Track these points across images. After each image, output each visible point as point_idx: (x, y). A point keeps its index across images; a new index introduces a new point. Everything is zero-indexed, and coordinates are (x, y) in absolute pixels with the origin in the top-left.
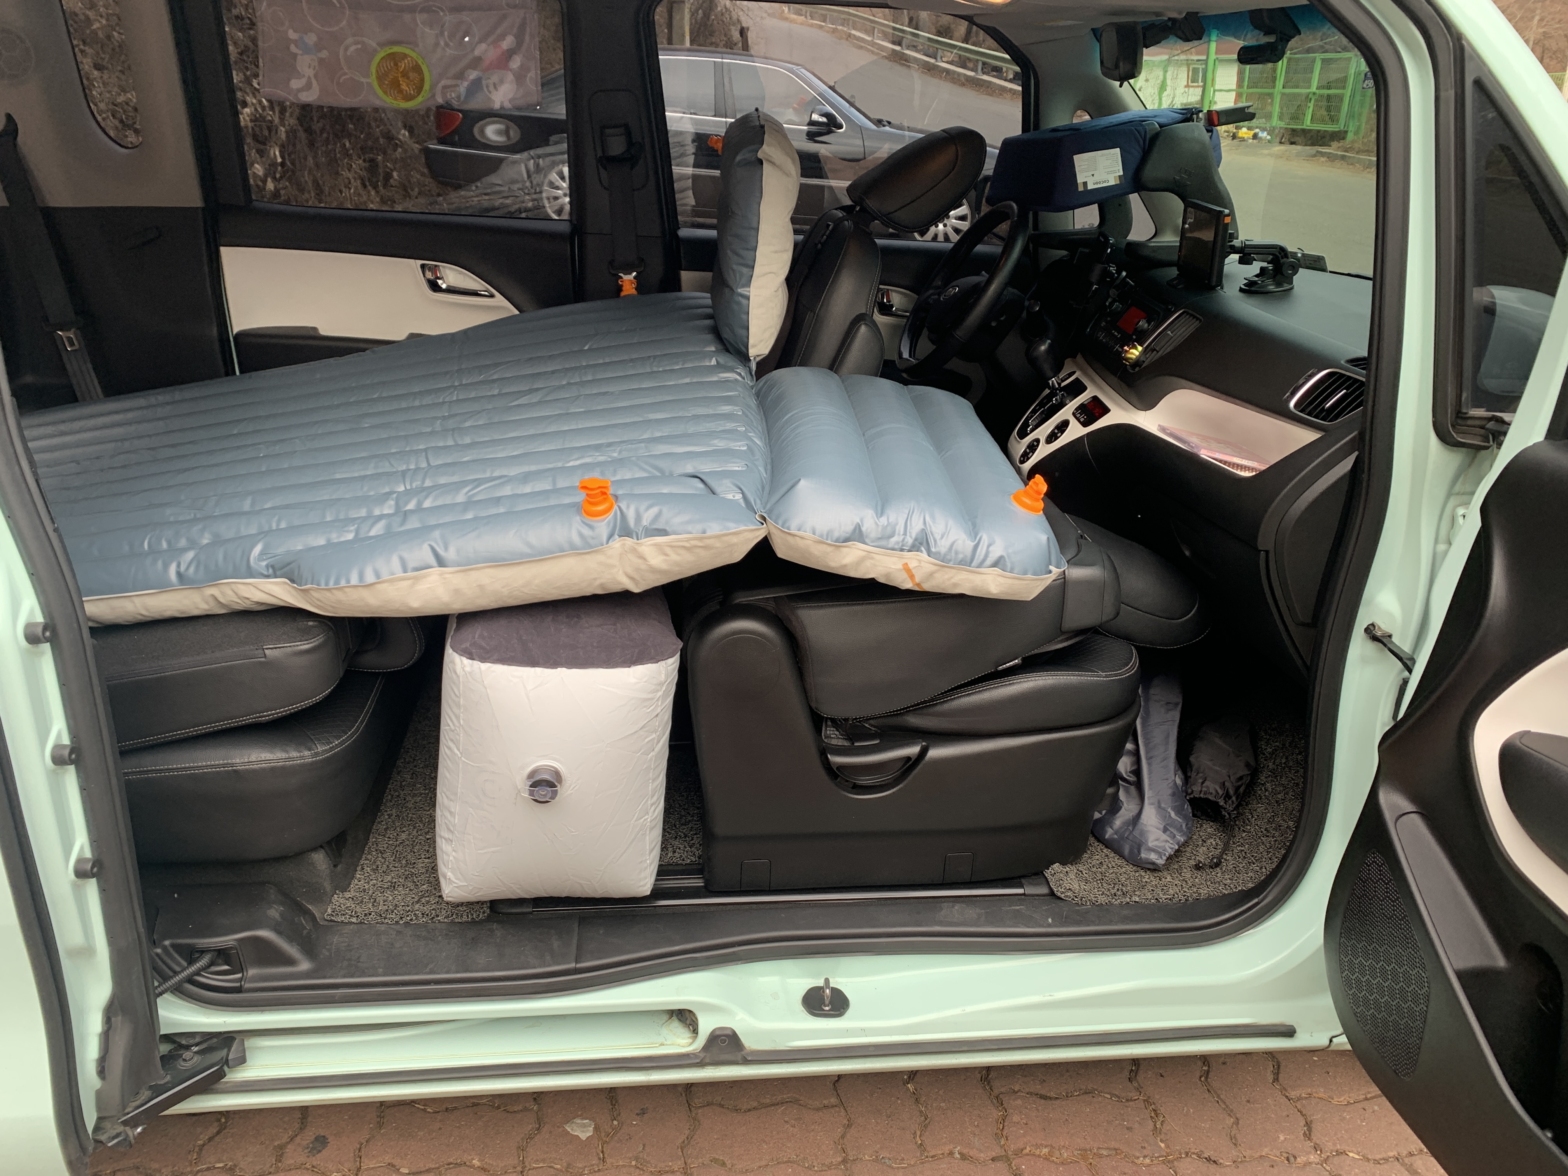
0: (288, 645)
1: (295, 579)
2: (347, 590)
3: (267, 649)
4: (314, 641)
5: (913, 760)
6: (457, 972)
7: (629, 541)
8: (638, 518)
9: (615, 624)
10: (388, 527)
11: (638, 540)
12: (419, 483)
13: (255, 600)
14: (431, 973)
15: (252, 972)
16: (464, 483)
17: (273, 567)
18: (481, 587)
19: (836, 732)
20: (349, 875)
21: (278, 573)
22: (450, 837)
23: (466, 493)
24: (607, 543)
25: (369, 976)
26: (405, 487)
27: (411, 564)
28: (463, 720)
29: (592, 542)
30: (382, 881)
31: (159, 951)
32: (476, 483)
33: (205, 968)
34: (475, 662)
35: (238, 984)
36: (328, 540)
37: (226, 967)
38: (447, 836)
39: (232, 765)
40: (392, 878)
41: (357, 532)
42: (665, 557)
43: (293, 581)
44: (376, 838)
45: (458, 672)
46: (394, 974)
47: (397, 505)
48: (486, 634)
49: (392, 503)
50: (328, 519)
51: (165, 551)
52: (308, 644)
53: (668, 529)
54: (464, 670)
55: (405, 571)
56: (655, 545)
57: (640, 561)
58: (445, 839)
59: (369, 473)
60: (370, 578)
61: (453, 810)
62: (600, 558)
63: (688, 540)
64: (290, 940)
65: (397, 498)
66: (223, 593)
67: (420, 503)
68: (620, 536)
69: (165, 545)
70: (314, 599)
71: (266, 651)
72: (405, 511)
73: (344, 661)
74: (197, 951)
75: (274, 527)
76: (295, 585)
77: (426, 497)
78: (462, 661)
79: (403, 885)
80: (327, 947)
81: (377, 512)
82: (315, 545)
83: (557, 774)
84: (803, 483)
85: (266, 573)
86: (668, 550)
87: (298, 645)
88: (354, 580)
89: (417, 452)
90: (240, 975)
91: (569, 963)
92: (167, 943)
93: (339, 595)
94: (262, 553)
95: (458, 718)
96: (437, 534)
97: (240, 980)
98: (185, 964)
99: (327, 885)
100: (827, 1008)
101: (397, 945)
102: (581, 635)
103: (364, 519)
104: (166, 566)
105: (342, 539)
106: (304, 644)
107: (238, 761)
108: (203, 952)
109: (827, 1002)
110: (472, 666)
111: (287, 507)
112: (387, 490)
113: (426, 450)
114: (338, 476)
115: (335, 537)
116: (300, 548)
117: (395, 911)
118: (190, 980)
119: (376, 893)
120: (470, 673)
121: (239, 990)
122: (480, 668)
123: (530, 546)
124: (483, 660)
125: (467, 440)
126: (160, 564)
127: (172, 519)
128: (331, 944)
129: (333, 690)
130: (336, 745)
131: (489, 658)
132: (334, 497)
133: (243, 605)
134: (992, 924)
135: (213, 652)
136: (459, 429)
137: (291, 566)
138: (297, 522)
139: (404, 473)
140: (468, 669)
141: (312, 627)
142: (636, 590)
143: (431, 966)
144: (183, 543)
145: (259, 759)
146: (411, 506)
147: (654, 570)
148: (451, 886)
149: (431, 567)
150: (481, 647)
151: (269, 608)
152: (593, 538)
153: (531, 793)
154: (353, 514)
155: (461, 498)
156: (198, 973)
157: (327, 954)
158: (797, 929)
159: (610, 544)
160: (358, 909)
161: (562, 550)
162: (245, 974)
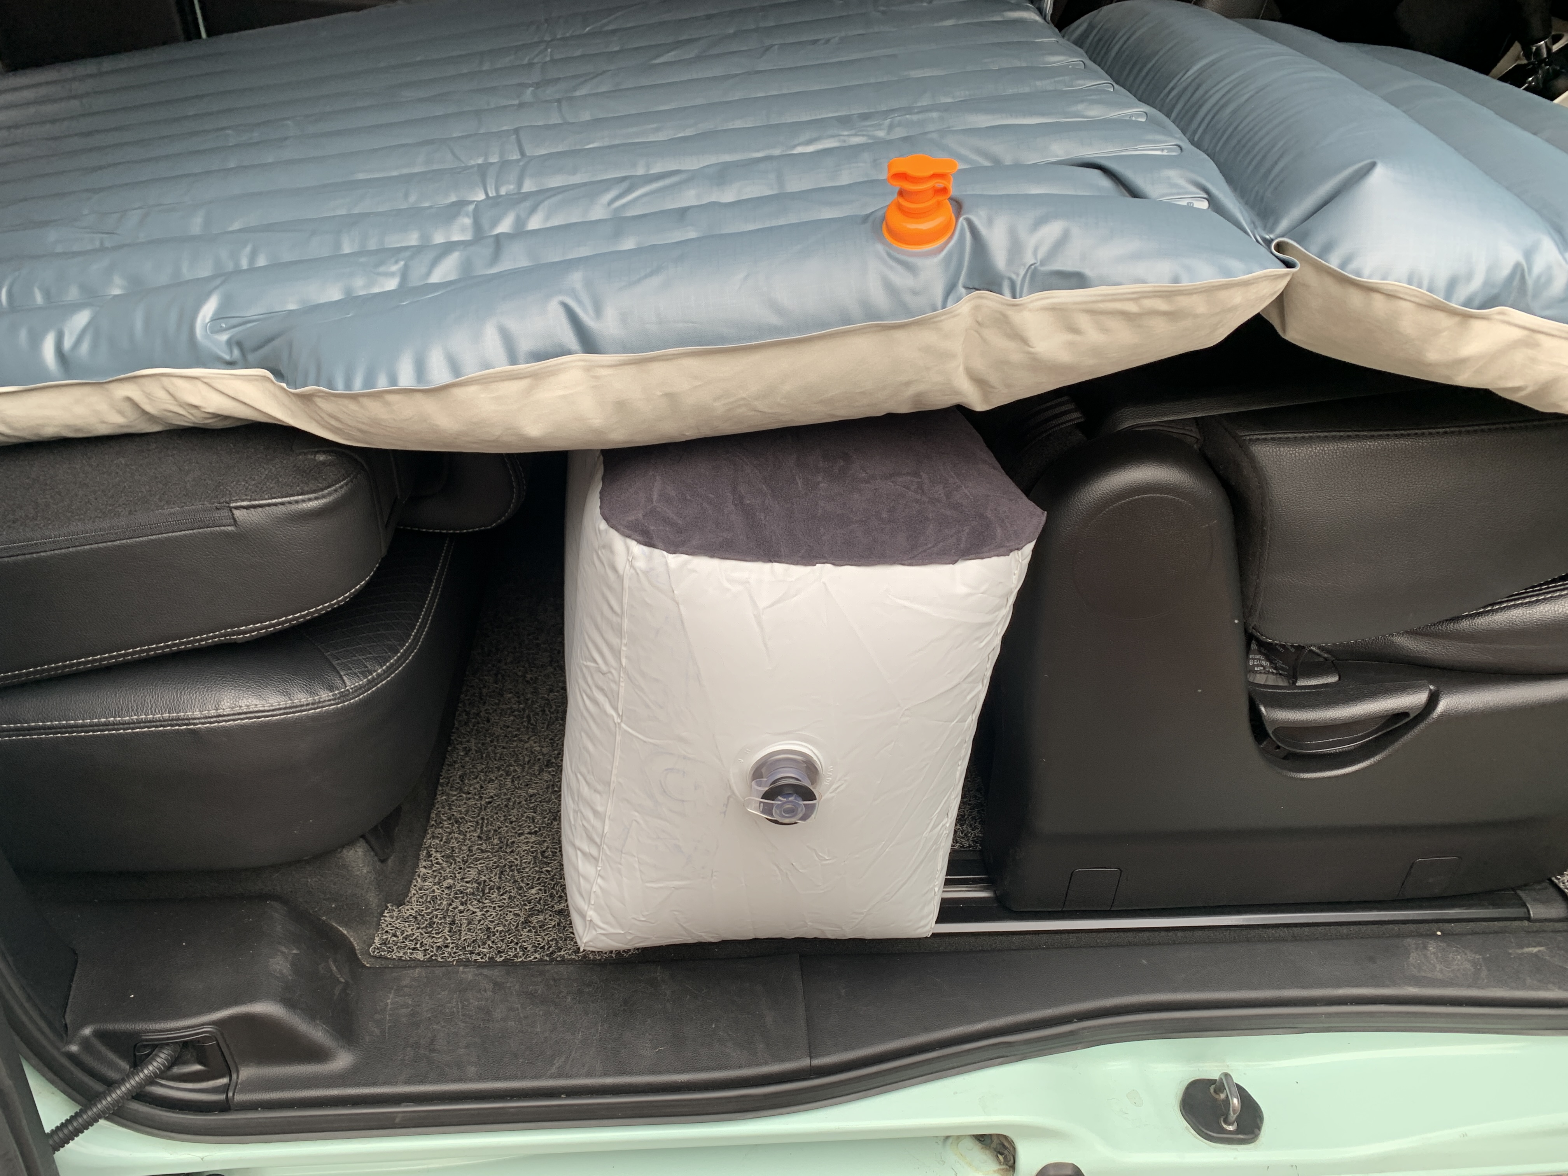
0: (279, 500)
1: (283, 371)
2: (390, 398)
3: (237, 508)
4: (330, 494)
5: (1412, 716)
6: (606, 1074)
7: (990, 300)
8: (1015, 248)
9: (916, 474)
10: (466, 266)
11: (1014, 297)
12: (512, 187)
13: (210, 411)
14: (559, 1076)
15: (246, 1073)
16: (607, 184)
17: (239, 344)
18: (670, 396)
19: (1263, 663)
20: (407, 872)
21: (251, 357)
22: (594, 851)
23: (610, 203)
24: (944, 307)
25: (454, 1081)
26: (487, 194)
27: (525, 346)
28: (627, 657)
29: (908, 299)
30: (462, 879)
31: (74, 1048)
32: (625, 185)
33: (164, 1074)
34: (657, 552)
35: (222, 1097)
36: (348, 292)
37: (198, 1067)
38: (586, 849)
39: (187, 721)
40: (480, 873)
41: (404, 275)
42: (1070, 337)
43: (278, 374)
44: (448, 795)
45: (620, 568)
46: (497, 1079)
47: (477, 225)
48: (673, 493)
49: (467, 221)
50: (347, 249)
51: (40, 308)
52: (316, 498)
53: (1087, 272)
54: (632, 566)
55: (513, 360)
56: (1054, 309)
57: (1011, 345)
58: (584, 853)
59: (416, 170)
60: (439, 374)
61: (600, 809)
62: (927, 336)
63: (1137, 298)
64: (312, 1014)
65: (476, 210)
66: (148, 396)
67: (520, 223)
68: (970, 289)
69: (39, 298)
70: (323, 415)
71: (237, 513)
72: (497, 236)
73: (386, 526)
74: (146, 1046)
75: (244, 264)
76: (284, 385)
77: (533, 210)
78: (628, 549)
79: (499, 888)
80: (377, 1017)
81: (439, 238)
82: (322, 301)
83: (810, 767)
84: (1380, 174)
85: (227, 357)
86: (1084, 321)
87: (297, 502)
88: (406, 379)
89: (499, 134)
90: (225, 1080)
91: (798, 1058)
92: (87, 1031)
93: (375, 409)
94: (217, 318)
95: (617, 654)
96: (576, 278)
97: (225, 1089)
98: (125, 1065)
99: (373, 898)
100: (1231, 1128)
101: (498, 1014)
102: (856, 496)
103: (418, 250)
104: (36, 341)
105: (376, 290)
106: (310, 500)
107: (197, 714)
108: (156, 1046)
109: (1233, 1116)
110: (650, 558)
111: (269, 228)
112: (453, 198)
113: (516, 131)
114: (361, 176)
115: (360, 286)
116: (292, 307)
117: (489, 942)
118: (139, 1096)
119: (454, 905)
120: (645, 573)
121: (225, 1107)
122: (667, 564)
123: (780, 311)
124: (673, 548)
125: (586, 116)
126: (23, 335)
127: (59, 249)
128: (384, 1010)
129: (368, 584)
130: (379, 675)
131: (683, 543)
132: (356, 211)
133: (190, 419)
134: (1501, 984)
135: (130, 513)
136: (571, 99)
137: (276, 343)
138: (287, 257)
139: (483, 171)
140: (641, 564)
141: (323, 463)
142: (979, 405)
143: (559, 1062)
144: (73, 294)
145: (237, 710)
146: (505, 226)
147: (1036, 364)
148: (594, 932)
149: (569, 352)
150: (666, 521)
151: (239, 424)
152: (915, 293)
153: (767, 810)
154: (394, 241)
155: (598, 211)
156: (151, 1081)
157: (377, 1031)
158: (1174, 990)
159: (950, 306)
160: (428, 941)
161: (847, 320)
162: (234, 1076)
